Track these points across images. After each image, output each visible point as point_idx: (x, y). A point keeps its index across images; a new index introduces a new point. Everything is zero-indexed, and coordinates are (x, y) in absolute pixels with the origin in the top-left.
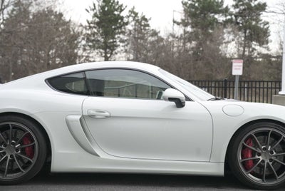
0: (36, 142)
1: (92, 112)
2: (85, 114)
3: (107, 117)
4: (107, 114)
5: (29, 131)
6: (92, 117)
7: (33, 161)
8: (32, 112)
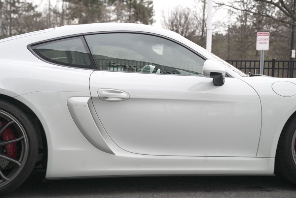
0: (25, 136)
1: (104, 93)
2: (95, 95)
3: (124, 99)
4: (124, 95)
5: (14, 120)
6: (103, 99)
7: (21, 163)
8: (19, 93)
